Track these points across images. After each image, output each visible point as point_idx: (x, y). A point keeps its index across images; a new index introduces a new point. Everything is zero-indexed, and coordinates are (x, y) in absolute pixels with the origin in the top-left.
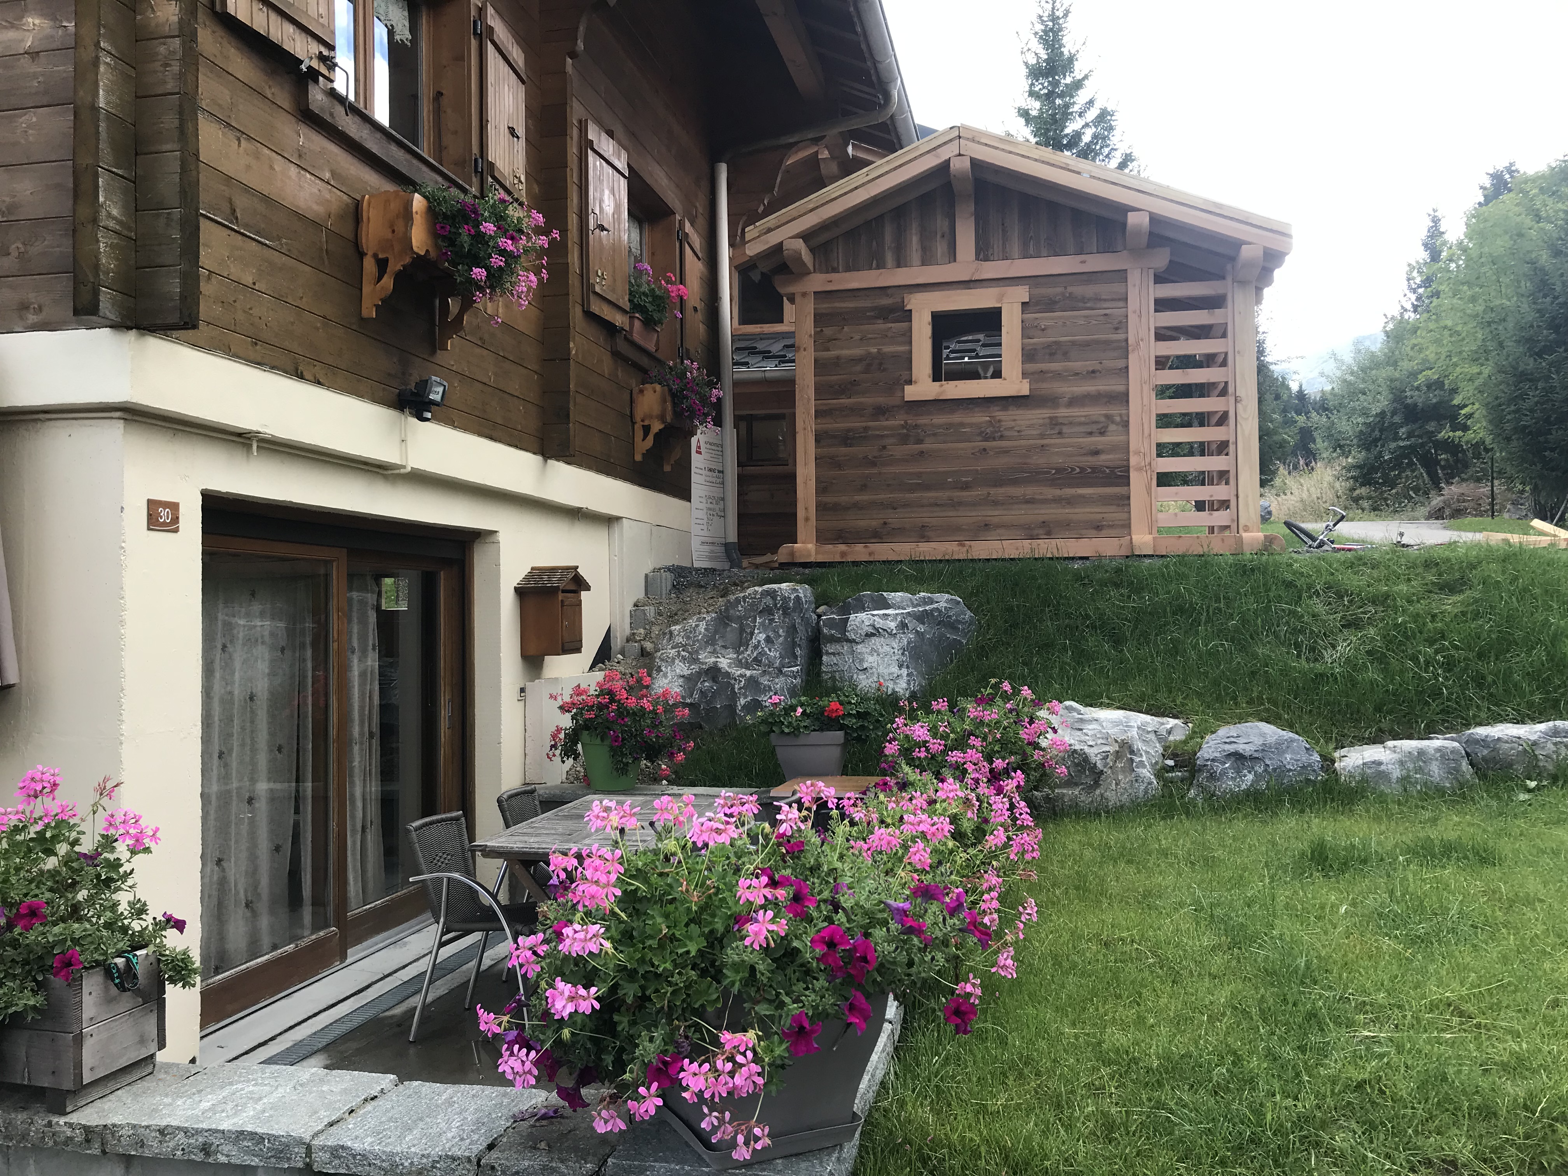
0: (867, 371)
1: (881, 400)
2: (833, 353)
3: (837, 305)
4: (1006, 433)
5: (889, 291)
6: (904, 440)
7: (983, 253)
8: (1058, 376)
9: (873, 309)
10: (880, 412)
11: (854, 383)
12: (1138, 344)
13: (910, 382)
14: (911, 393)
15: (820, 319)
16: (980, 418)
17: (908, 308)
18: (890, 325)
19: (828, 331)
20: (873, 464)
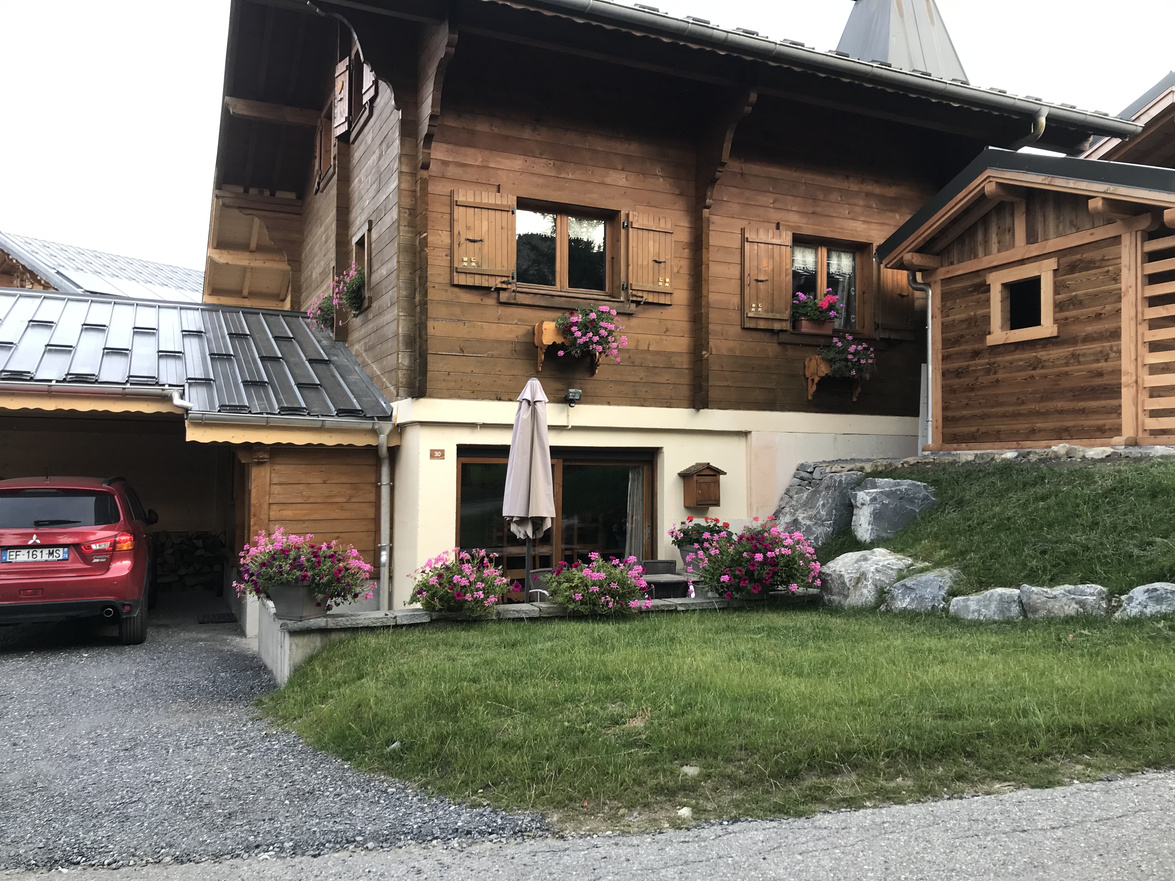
0: (968, 328)
1: (977, 346)
2: (950, 318)
3: (953, 286)
4: (1047, 364)
5: (980, 273)
6: (988, 371)
7: (1031, 238)
8: (1077, 320)
9: (972, 286)
10: (976, 354)
11: (962, 336)
12: (1127, 291)
13: (989, 333)
14: (992, 340)
15: (945, 297)
16: (1029, 355)
17: (988, 283)
18: (981, 295)
19: (949, 304)
20: (972, 390)
